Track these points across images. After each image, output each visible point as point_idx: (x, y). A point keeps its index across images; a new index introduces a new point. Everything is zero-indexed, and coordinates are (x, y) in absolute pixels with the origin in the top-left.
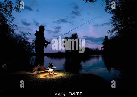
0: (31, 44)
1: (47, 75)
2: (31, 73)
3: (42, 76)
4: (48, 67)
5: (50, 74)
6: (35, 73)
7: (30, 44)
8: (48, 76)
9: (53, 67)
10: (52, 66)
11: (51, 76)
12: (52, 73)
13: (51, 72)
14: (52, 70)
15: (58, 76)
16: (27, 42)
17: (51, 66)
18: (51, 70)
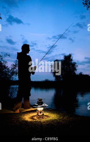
0: (10, 69)
1: (34, 116)
2: (12, 112)
3: (27, 118)
4: (36, 104)
5: (39, 115)
6: (18, 111)
7: (8, 69)
8: (35, 118)
9: (43, 105)
10: (42, 103)
11: (40, 117)
12: (42, 114)
13: (41, 112)
14: (42, 109)
15: (51, 118)
16: (5, 67)
17: (40, 103)
18: (40, 109)
